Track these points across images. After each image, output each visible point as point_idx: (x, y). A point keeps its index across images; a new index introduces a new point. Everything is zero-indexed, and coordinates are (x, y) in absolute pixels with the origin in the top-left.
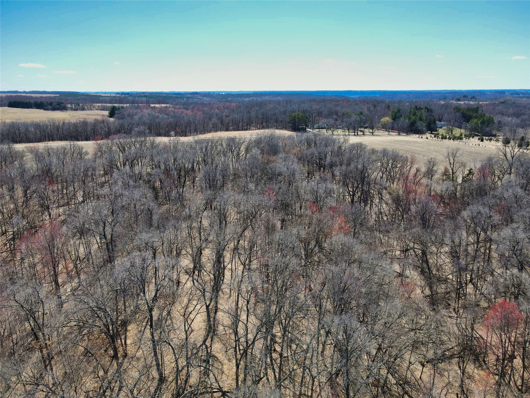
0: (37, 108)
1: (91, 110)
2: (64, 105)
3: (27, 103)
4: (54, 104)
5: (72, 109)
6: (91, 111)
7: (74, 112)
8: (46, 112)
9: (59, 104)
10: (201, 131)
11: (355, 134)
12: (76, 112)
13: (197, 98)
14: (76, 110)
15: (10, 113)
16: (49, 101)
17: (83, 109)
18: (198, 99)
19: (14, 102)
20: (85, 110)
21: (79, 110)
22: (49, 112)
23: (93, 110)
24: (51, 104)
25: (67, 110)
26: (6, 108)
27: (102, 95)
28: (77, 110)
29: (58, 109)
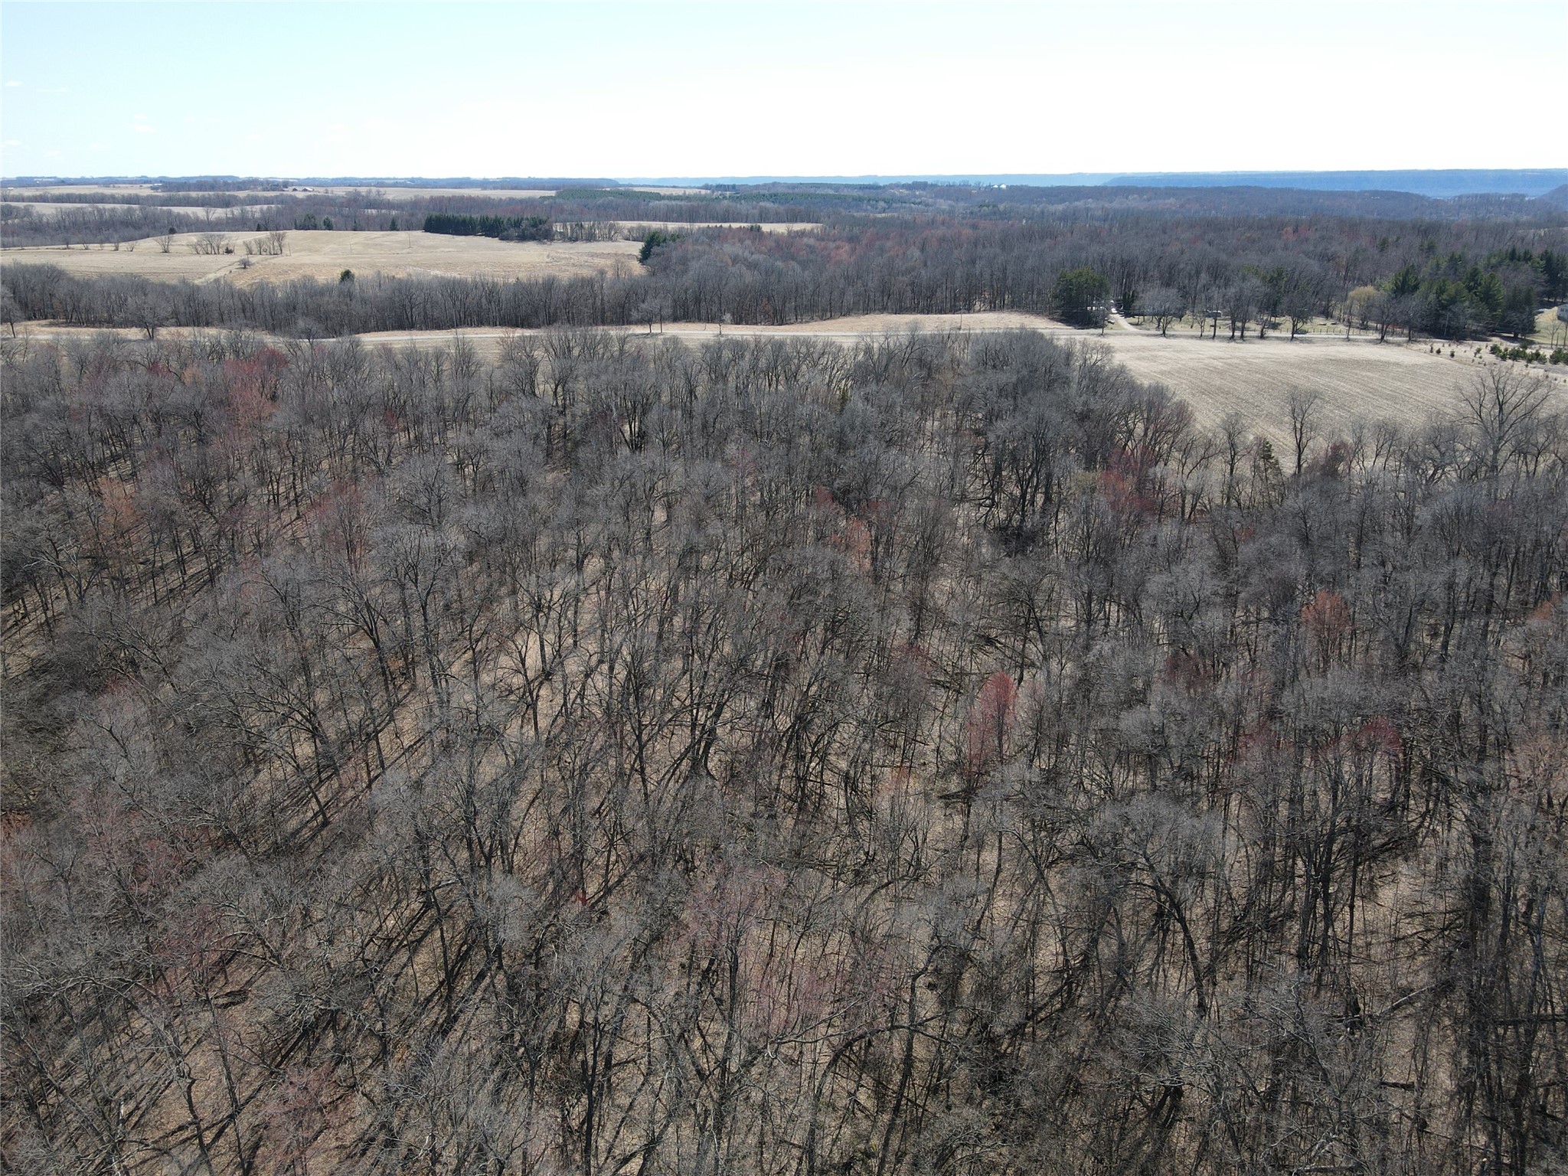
0: (487, 235)
1: (610, 239)
2: (546, 226)
3: (464, 221)
4: (524, 224)
5: (567, 238)
6: (610, 244)
7: (569, 245)
8: (504, 244)
9: (534, 226)
10: (824, 311)
11: (1233, 336)
12: (574, 245)
13: (918, 200)
14: (573, 239)
15: (423, 247)
16: (514, 217)
17: (591, 238)
18: (920, 203)
19: (438, 219)
20: (595, 240)
21: (582, 240)
22: (512, 244)
23: (616, 241)
24: (517, 224)
25: (552, 240)
26: (419, 234)
27: (663, 192)
28: (576, 240)
29: (533, 238)
